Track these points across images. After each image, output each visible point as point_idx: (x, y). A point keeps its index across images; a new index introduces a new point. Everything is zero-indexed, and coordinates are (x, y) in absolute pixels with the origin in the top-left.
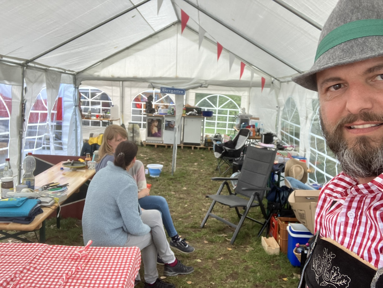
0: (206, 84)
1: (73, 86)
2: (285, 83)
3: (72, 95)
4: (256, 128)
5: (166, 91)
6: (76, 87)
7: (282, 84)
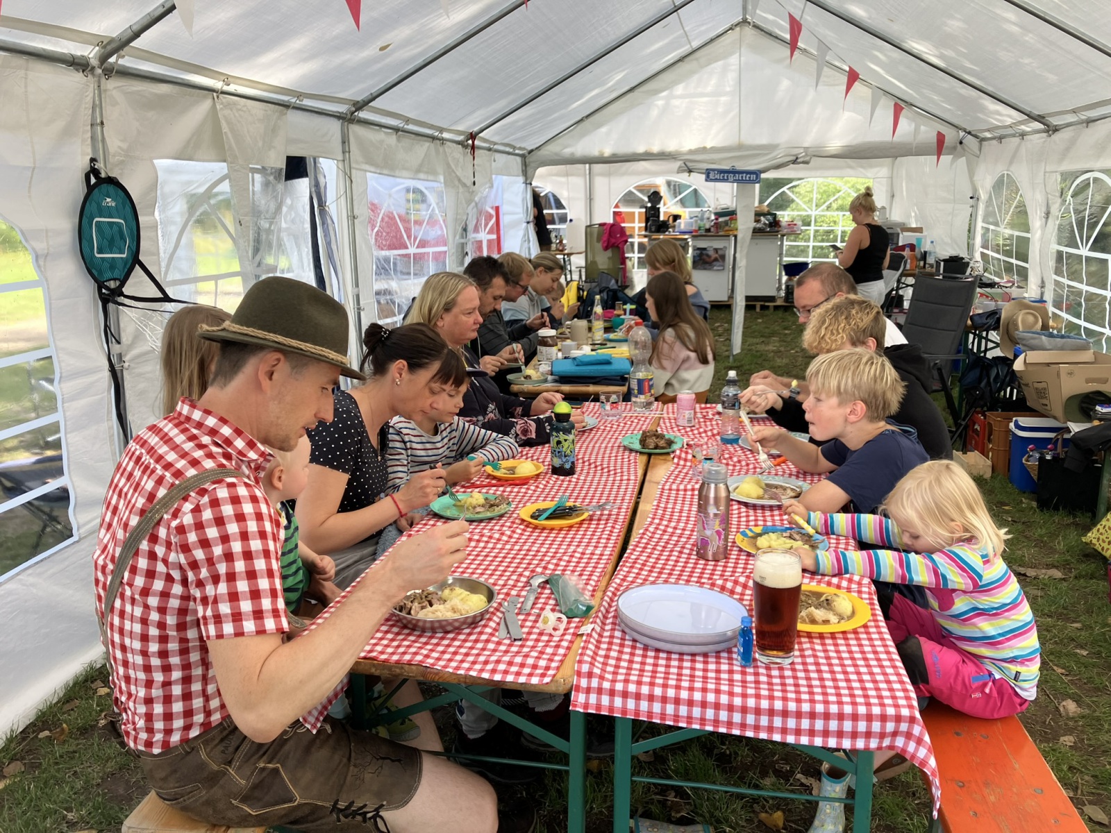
0: (806, 155)
1: (521, 179)
2: (994, 142)
3: (519, 200)
4: (917, 250)
5: (717, 176)
6: (528, 182)
7: (984, 143)
